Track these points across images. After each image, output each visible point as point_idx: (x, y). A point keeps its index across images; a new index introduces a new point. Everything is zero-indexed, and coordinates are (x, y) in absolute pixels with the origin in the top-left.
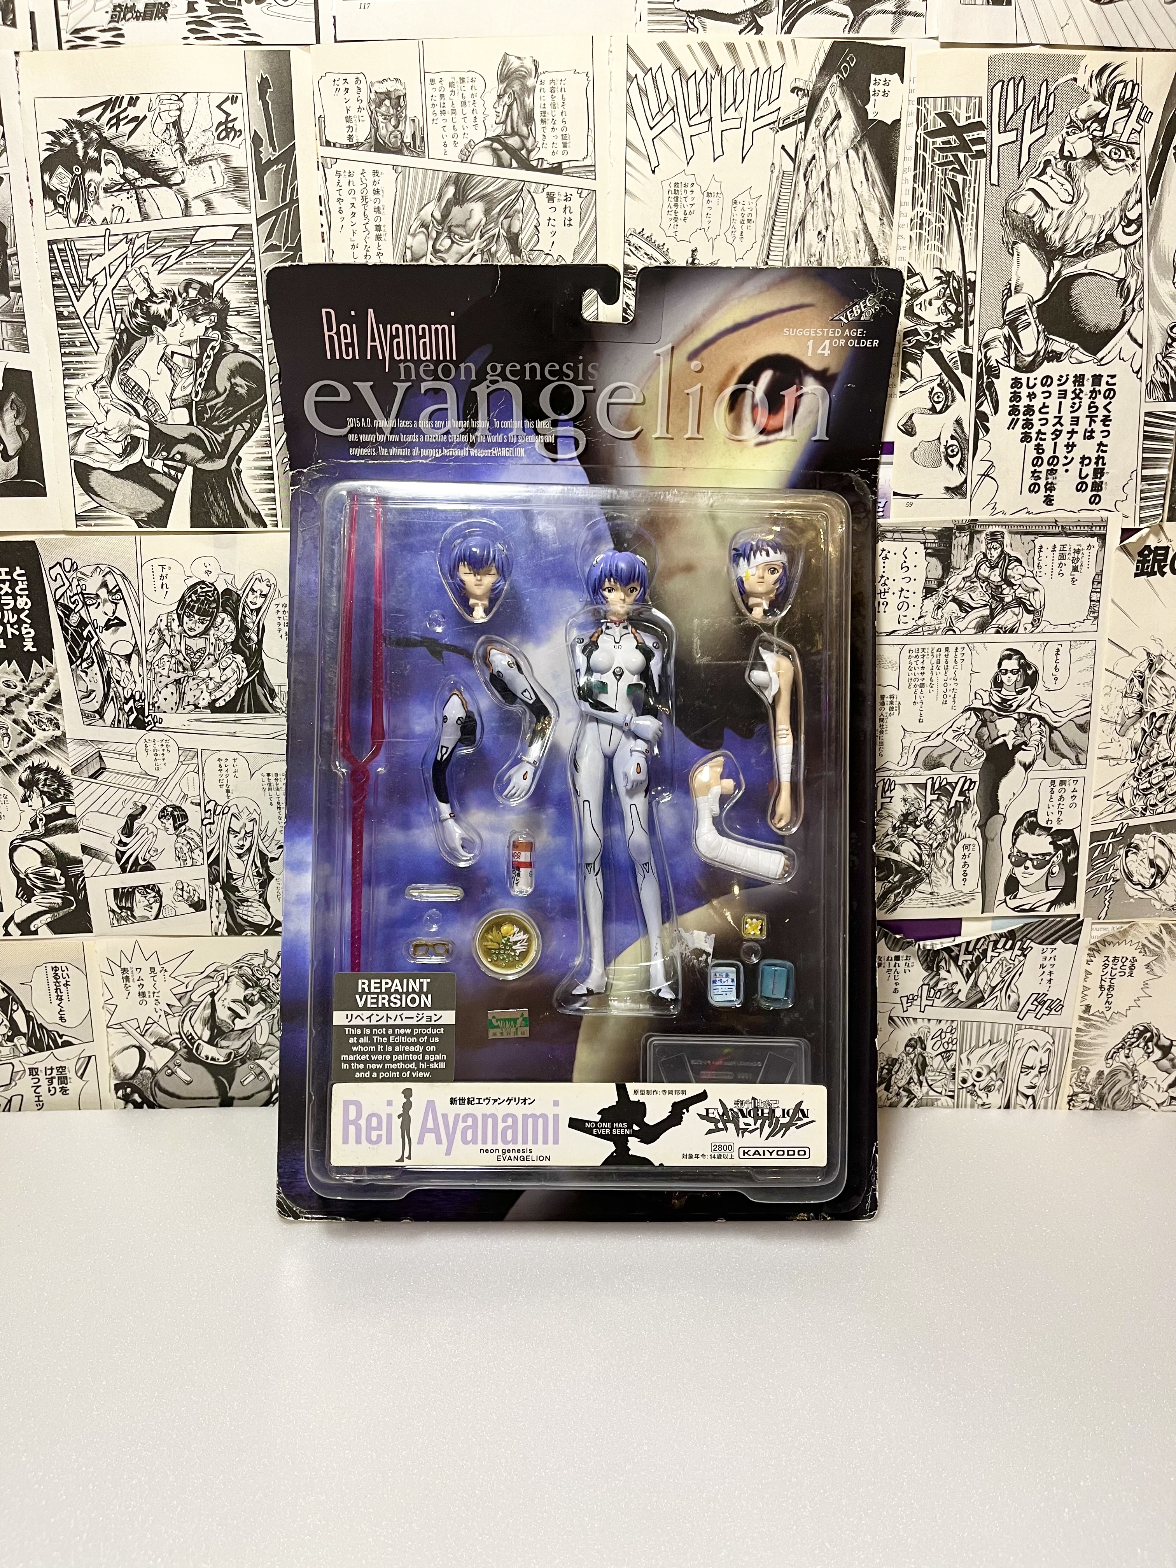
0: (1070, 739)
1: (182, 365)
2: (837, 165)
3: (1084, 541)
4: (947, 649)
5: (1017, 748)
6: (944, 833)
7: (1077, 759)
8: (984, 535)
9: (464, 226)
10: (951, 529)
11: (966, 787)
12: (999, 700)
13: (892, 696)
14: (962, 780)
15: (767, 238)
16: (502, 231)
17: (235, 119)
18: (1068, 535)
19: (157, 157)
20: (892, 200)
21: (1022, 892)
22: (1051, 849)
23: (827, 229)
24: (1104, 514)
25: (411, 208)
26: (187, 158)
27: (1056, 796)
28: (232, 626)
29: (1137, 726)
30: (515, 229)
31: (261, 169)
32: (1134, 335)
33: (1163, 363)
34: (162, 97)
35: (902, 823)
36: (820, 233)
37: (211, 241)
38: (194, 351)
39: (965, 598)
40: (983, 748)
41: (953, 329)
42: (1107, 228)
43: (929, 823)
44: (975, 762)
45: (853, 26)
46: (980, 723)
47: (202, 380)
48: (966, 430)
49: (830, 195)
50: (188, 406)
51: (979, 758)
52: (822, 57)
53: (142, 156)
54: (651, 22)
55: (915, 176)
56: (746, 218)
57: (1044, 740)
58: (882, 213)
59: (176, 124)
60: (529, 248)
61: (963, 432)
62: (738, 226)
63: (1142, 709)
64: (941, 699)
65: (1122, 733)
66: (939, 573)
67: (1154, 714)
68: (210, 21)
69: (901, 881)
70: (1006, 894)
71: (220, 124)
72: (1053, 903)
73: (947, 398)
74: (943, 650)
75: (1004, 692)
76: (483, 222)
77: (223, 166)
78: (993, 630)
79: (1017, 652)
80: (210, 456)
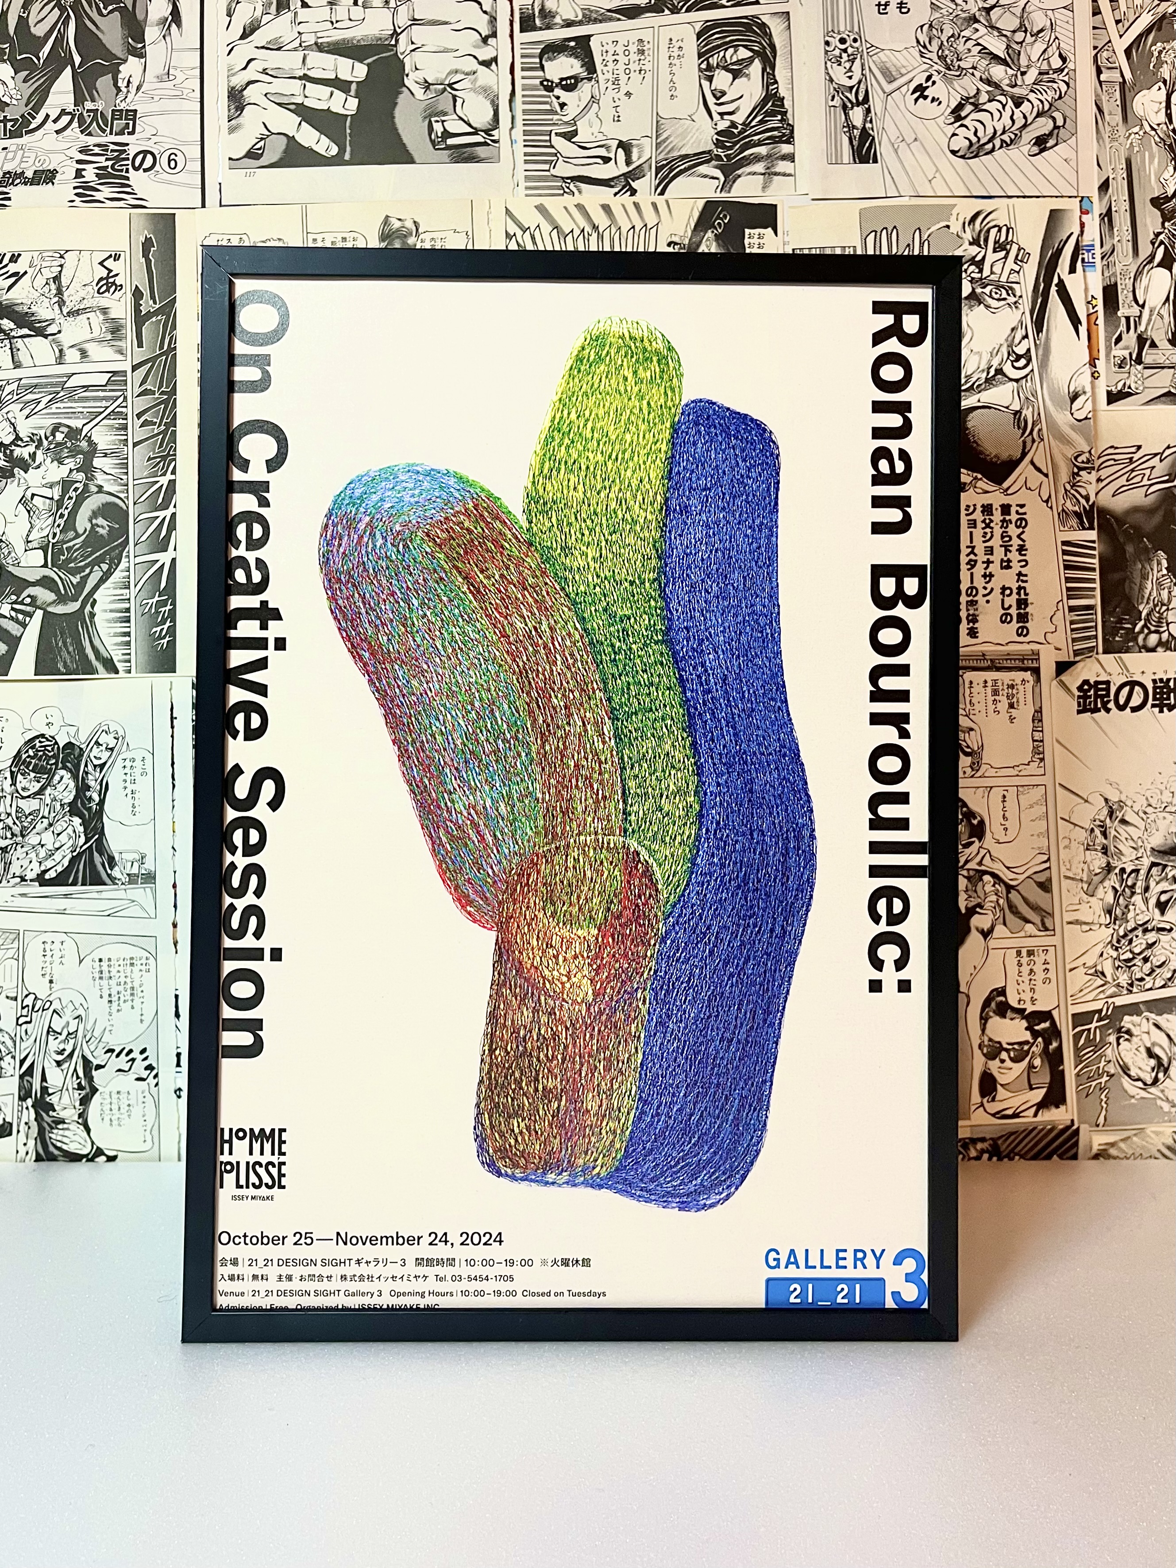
0: (1031, 899)
1: (41, 507)
3: (1018, 676)
5: (971, 911)
7: (1043, 924)
17: (117, 275)
18: (998, 669)
19: (34, 309)
21: (1001, 1093)
22: (1027, 1036)
24: (1035, 647)
26: (65, 312)
27: (1025, 969)
28: (72, 784)
29: (1107, 883)
31: (140, 319)
32: (1038, 464)
33: (1072, 492)
34: (44, 255)
37: (84, 387)
38: (56, 493)
42: (995, 363)
45: (726, 186)
47: (62, 522)
50: (44, 549)
52: (696, 215)
53: (19, 309)
54: (527, 188)
57: (1001, 901)
59: (57, 279)
63: (1108, 863)
65: (1090, 893)
67: (1123, 870)
68: (98, 187)
70: (983, 1094)
71: (101, 279)
72: (1041, 1105)
77: (101, 317)
80: (62, 599)
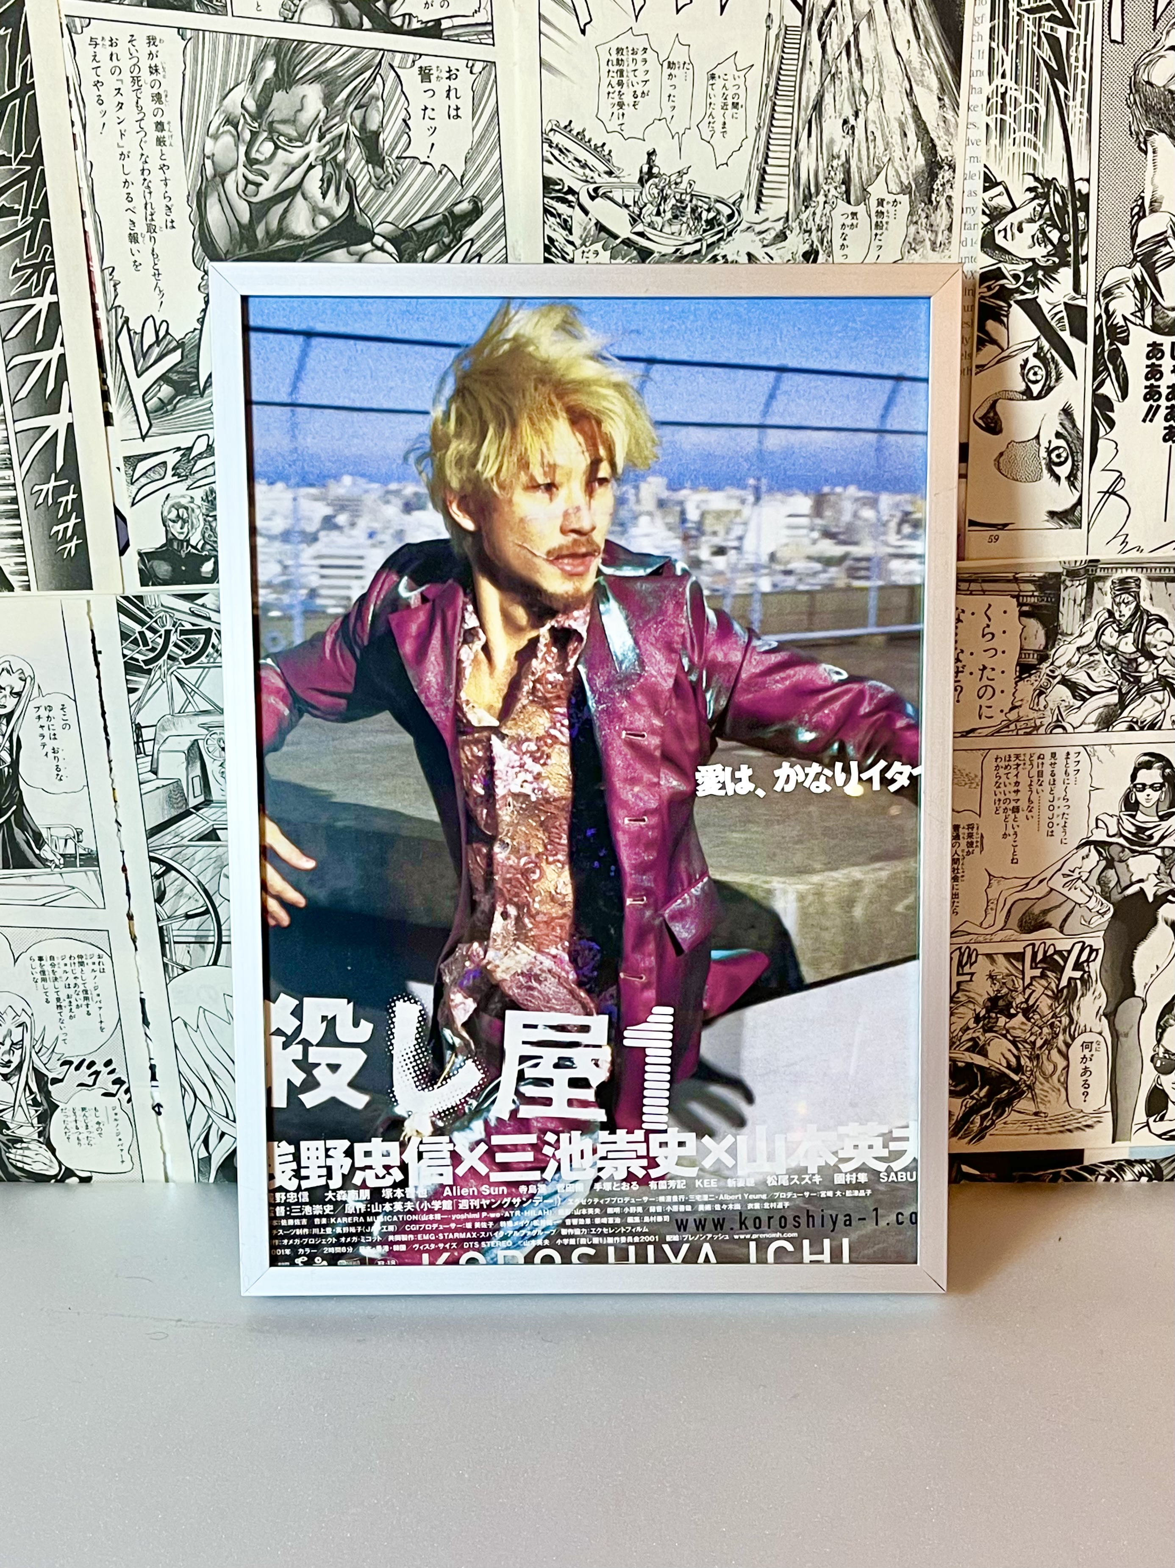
2: (870, 16)
4: (1054, 755)
6: (1052, 1026)
8: (1109, 583)
9: (293, 121)
10: (1059, 575)
11: (1084, 957)
12: (1133, 829)
13: (970, 826)
14: (1078, 947)
15: (764, 132)
16: (352, 128)
20: (956, 67)
21: (1172, 1111)
23: (856, 115)
25: (210, 98)
30: (373, 125)
35: (988, 1011)
36: (845, 122)
39: (1080, 677)
40: (1108, 899)
41: (1055, 268)
43: (1028, 1011)
44: (1097, 921)
46: (1103, 863)
48: (1079, 424)
49: (859, 62)
51: (1103, 914)
55: (992, 29)
56: (730, 101)
58: (942, 90)
60: (394, 156)
61: (1074, 426)
62: (718, 113)
64: (1044, 828)
66: (1040, 641)
69: (990, 1096)
70: (1150, 1113)
73: (1048, 374)
74: (1048, 756)
75: (1140, 816)
76: (322, 116)
78: (1125, 726)
79: (1159, 757)
